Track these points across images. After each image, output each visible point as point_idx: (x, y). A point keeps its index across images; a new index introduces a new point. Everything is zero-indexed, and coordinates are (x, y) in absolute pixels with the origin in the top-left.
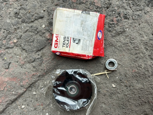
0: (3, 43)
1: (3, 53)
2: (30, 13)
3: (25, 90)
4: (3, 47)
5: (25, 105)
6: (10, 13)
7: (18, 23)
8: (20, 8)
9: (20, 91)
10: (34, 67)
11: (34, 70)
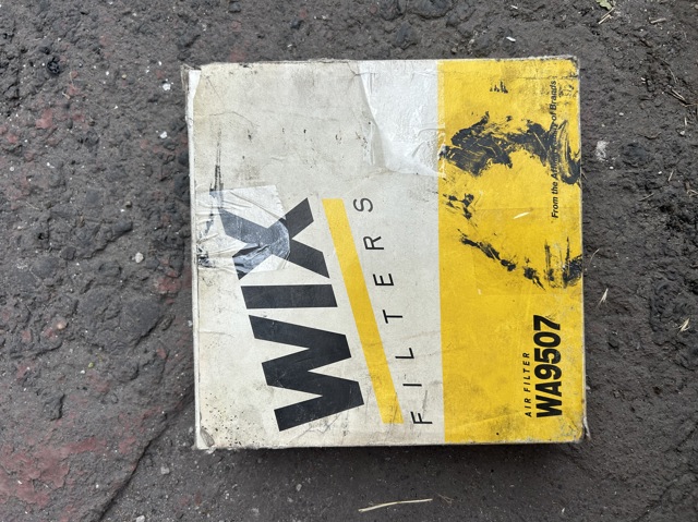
0: (23, 341)
1: (31, 373)
2: (83, 225)
3: (132, 468)
4: (28, 354)
5: (144, 514)
6: (19, 238)
7: (53, 267)
8: (48, 217)
9: (119, 477)
10: (141, 393)
11: (145, 400)
